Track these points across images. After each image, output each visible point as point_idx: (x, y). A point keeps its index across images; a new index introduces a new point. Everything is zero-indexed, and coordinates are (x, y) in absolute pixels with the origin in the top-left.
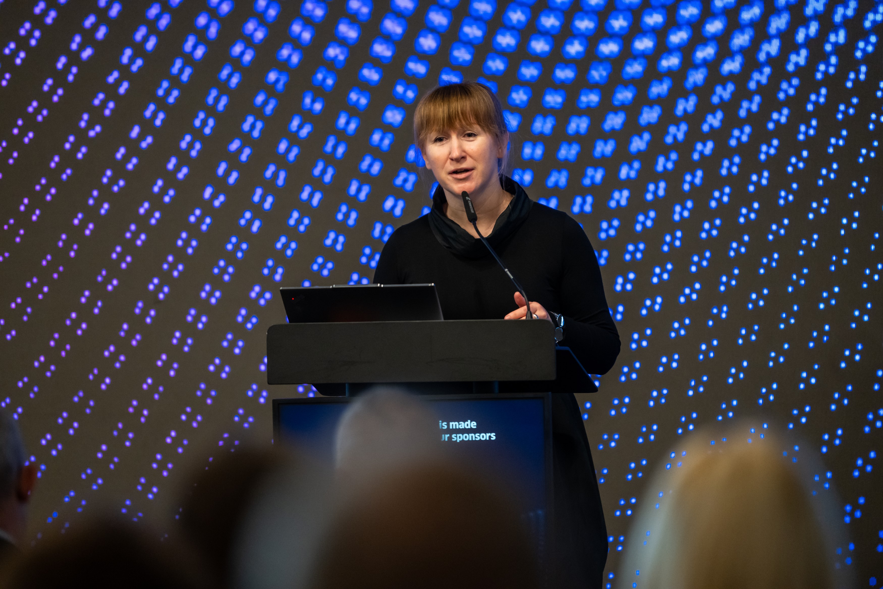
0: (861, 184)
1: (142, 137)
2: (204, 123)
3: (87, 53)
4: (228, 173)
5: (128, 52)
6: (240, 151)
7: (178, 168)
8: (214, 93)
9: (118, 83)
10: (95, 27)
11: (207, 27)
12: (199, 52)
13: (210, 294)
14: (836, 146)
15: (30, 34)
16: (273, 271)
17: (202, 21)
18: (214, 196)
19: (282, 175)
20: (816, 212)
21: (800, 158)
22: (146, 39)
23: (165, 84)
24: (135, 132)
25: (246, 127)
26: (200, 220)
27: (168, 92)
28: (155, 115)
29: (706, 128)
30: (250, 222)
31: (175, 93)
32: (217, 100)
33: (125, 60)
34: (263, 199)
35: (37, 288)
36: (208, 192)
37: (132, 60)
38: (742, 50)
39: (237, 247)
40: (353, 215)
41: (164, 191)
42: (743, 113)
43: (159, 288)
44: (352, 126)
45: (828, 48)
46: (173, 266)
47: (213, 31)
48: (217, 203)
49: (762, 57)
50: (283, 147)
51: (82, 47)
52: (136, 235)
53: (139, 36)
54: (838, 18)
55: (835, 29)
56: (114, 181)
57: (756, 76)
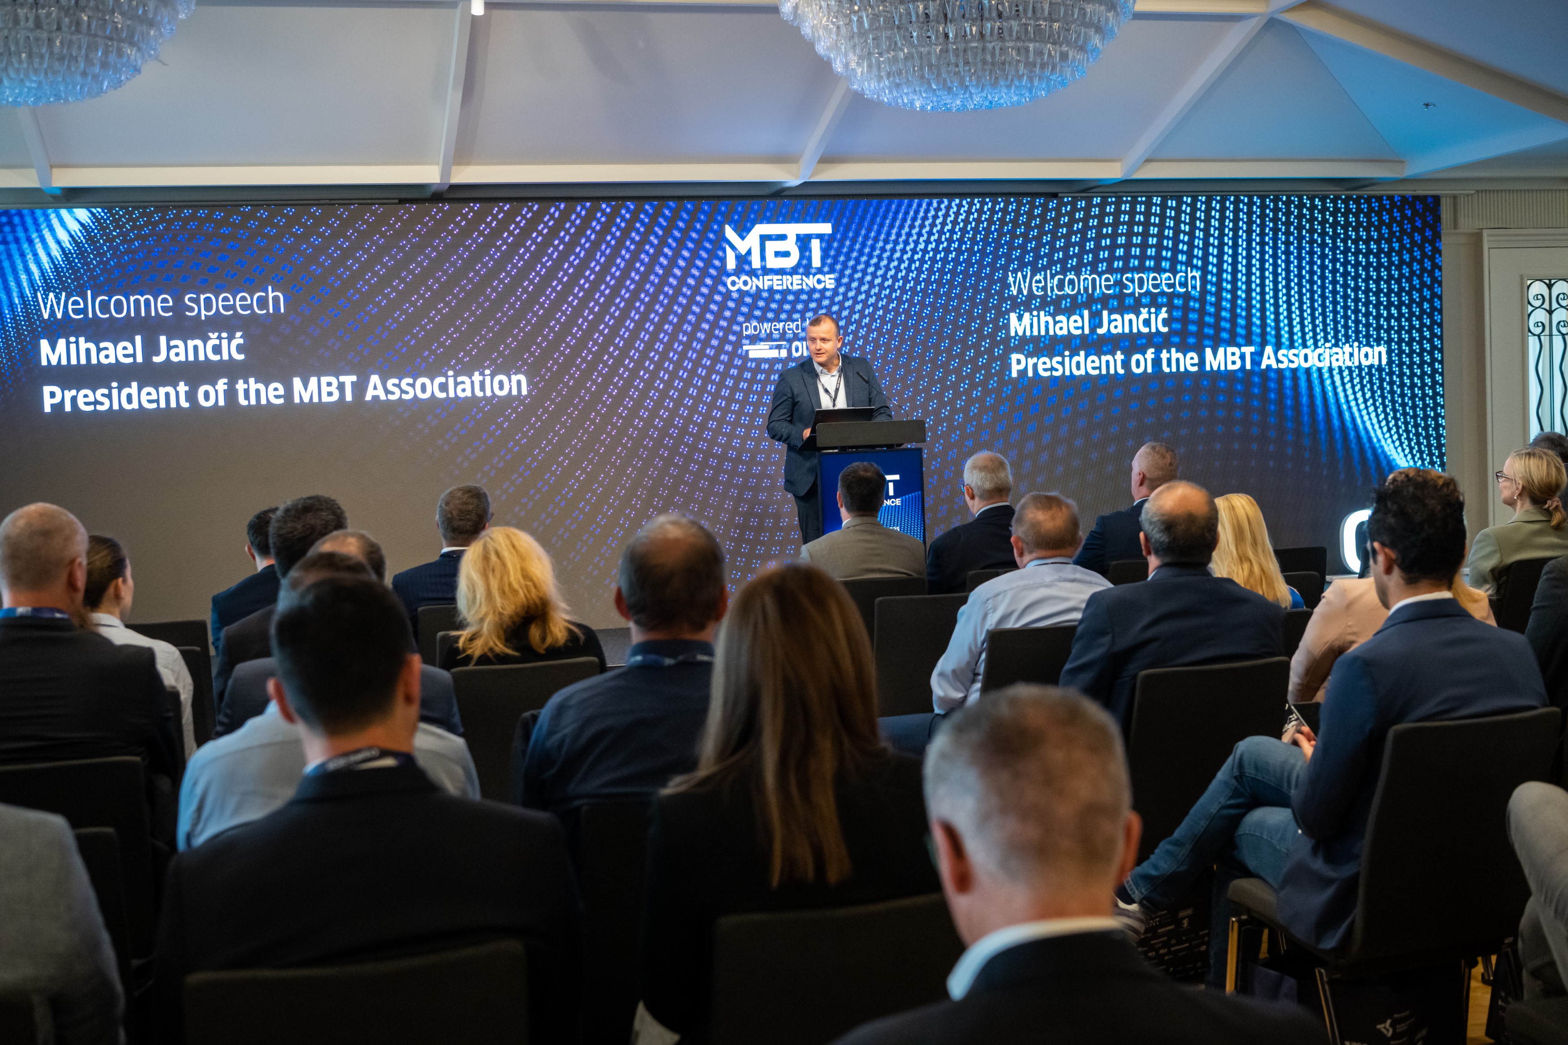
1: (614, 351)
2: (640, 345)
3: (591, 317)
4: (649, 365)
5: (608, 317)
6: (654, 356)
8: (643, 333)
9: (604, 329)
10: (594, 307)
11: (640, 307)
12: (637, 317)
13: (644, 413)
15: (567, 309)
16: (669, 404)
17: (638, 304)
19: (671, 366)
22: (615, 311)
23: (623, 330)
24: (611, 349)
25: (656, 347)
26: (639, 384)
27: (624, 333)
28: (619, 342)
30: (659, 385)
31: (627, 333)
32: (644, 336)
33: (607, 320)
34: (664, 375)
35: (573, 412)
36: (642, 373)
37: (609, 320)
38: (846, 317)
40: (700, 382)
44: (699, 346)
47: (642, 309)
49: (853, 320)
50: (671, 355)
51: (589, 315)
52: (613, 390)
53: (612, 310)
54: (880, 305)
55: (879, 309)
56: (603, 369)
57: (851, 327)
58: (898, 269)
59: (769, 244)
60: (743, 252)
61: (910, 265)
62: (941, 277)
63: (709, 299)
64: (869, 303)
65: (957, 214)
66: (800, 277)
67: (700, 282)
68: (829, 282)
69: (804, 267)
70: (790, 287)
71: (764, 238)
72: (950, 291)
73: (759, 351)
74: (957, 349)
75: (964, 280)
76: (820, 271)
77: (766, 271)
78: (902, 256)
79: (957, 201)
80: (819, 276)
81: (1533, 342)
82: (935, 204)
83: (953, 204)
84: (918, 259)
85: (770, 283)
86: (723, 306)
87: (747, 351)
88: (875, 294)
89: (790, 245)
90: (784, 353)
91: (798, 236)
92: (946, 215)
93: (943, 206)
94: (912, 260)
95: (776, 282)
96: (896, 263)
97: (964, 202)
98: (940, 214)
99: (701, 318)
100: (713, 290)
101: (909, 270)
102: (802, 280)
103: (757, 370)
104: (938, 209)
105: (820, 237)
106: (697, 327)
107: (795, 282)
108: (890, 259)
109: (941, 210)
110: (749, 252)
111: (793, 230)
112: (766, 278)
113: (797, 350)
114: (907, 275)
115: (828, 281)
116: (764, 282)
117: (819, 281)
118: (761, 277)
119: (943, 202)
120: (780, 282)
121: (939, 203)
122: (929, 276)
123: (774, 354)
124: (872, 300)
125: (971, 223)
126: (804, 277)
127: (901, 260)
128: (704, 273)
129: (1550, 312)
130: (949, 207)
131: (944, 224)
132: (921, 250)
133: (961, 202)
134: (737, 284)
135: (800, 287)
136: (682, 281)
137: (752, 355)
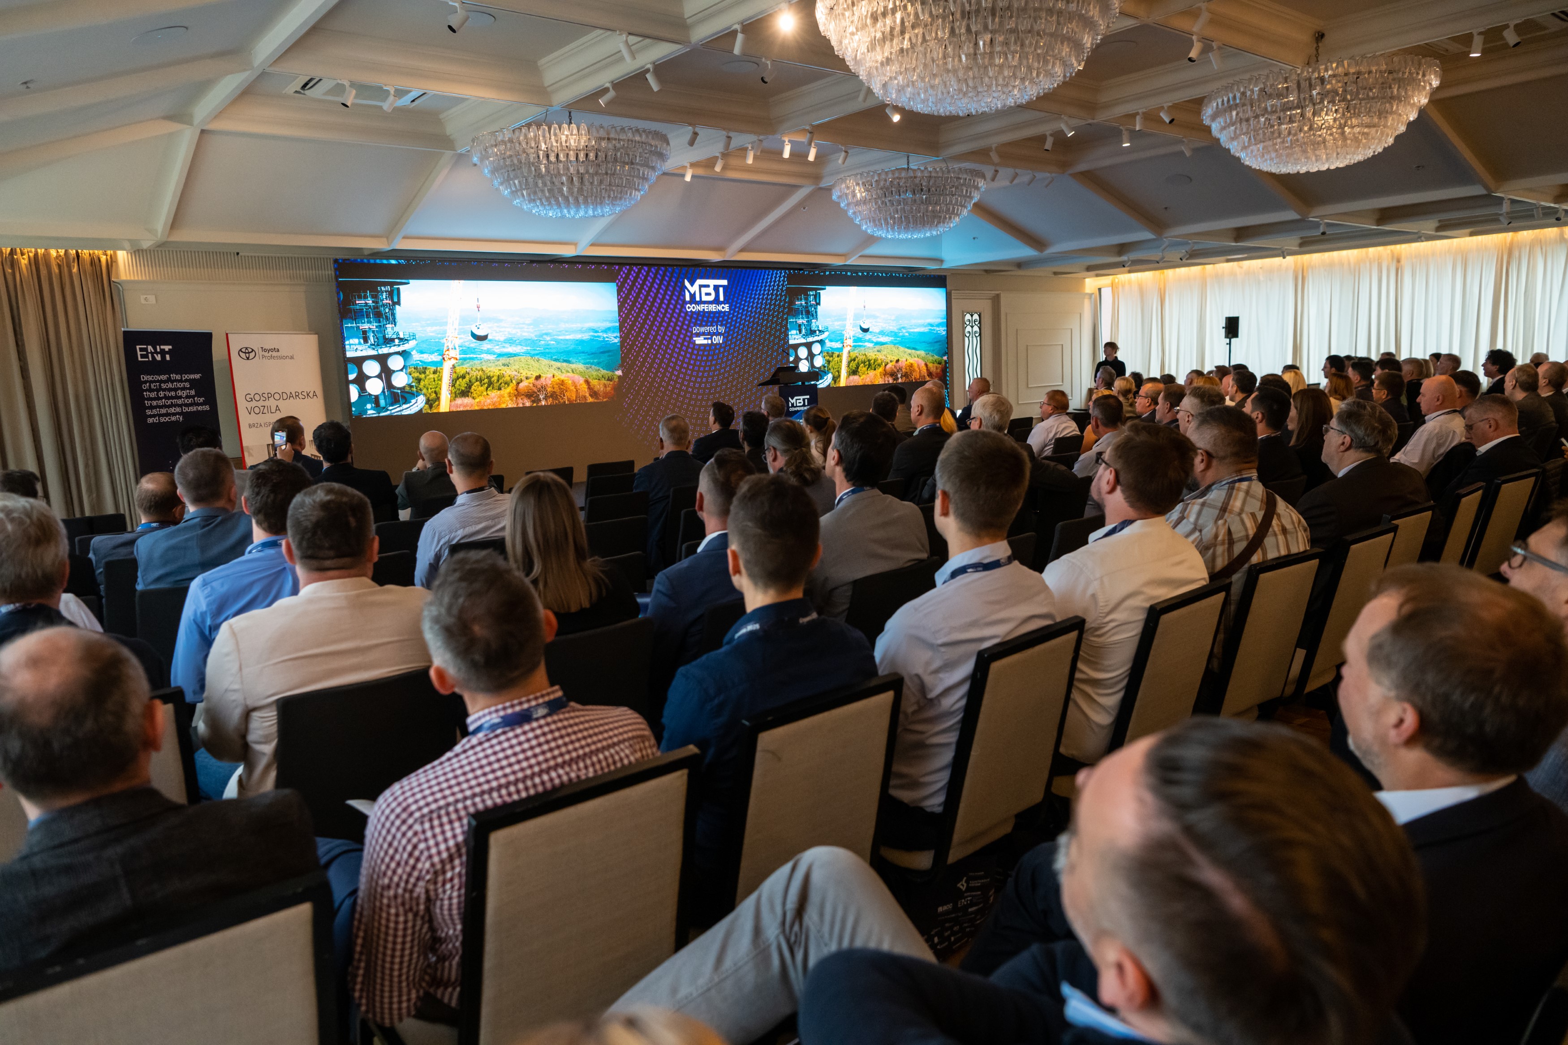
59: (703, 289)
63: (679, 315)
65: (776, 277)
66: (716, 305)
67: (675, 307)
68: (726, 308)
69: (716, 301)
70: (711, 310)
71: (701, 286)
73: (699, 341)
77: (701, 302)
80: (723, 305)
81: (966, 339)
85: (703, 308)
86: (685, 318)
87: (695, 340)
89: (711, 290)
90: (710, 342)
91: (714, 286)
92: (771, 278)
99: (676, 325)
100: (681, 311)
102: (717, 307)
103: (698, 350)
105: (723, 286)
106: (674, 329)
107: (713, 308)
110: (695, 293)
111: (712, 282)
112: (702, 305)
116: (701, 308)
117: (723, 308)
118: (699, 305)
120: (707, 308)
123: (705, 342)
128: (677, 302)
129: (972, 327)
134: (690, 308)
135: (715, 310)
136: (668, 305)
137: (697, 342)
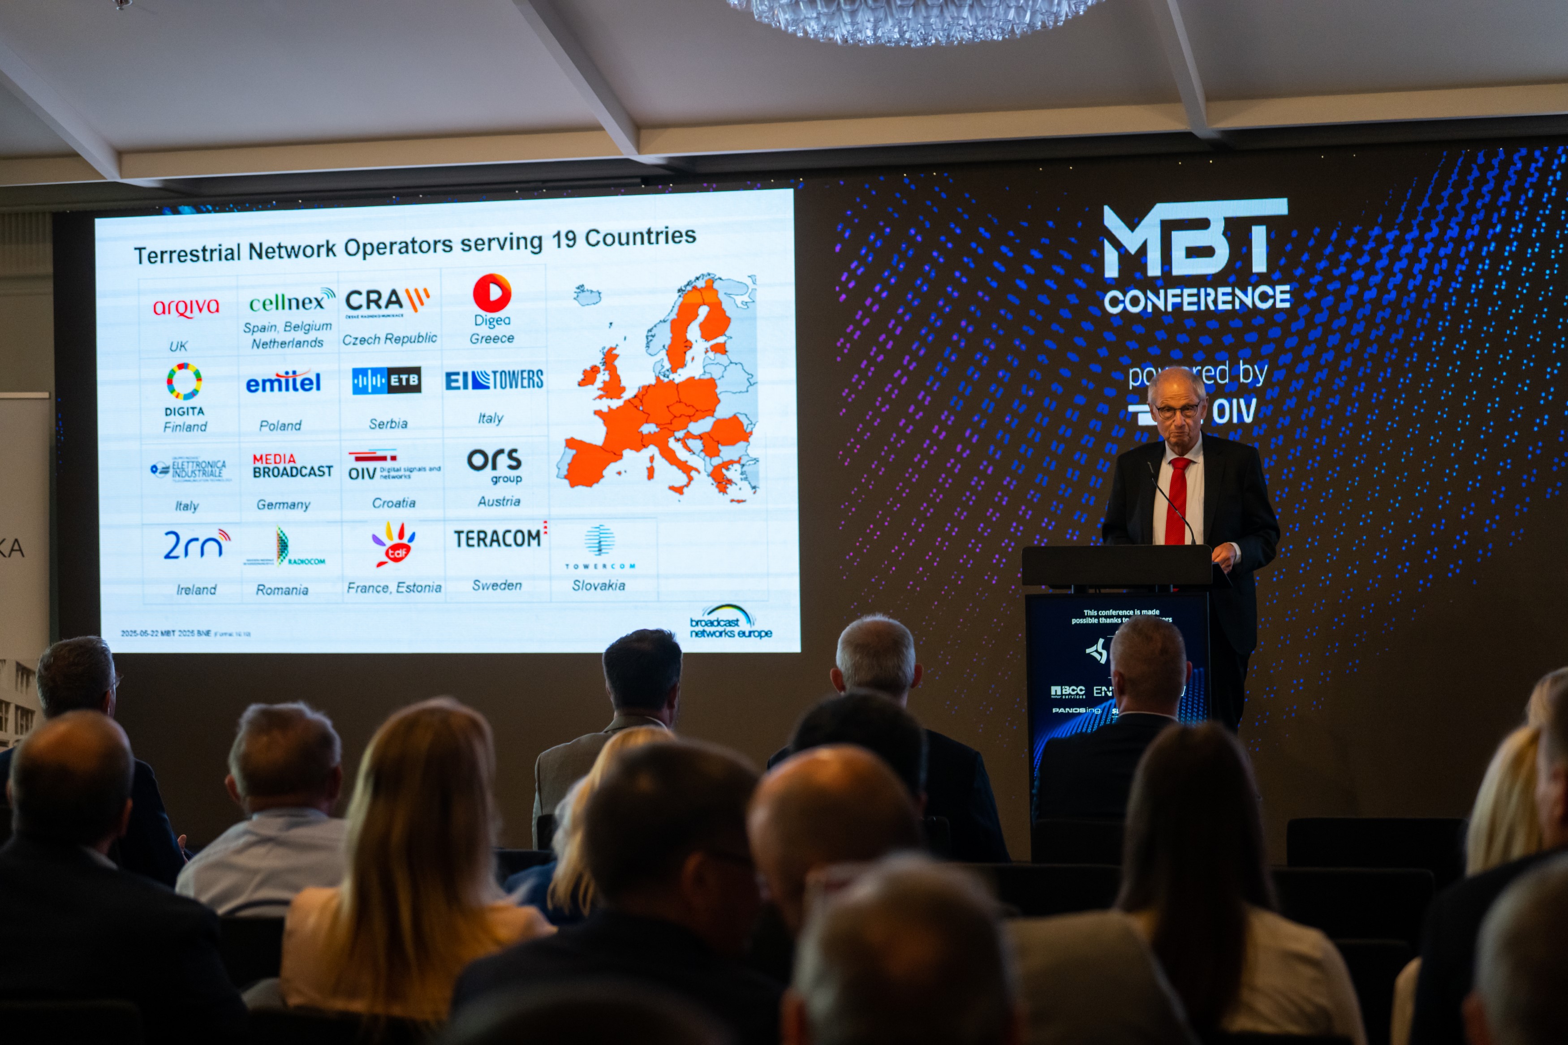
0: (1388, 444)
1: (915, 413)
6: (979, 422)
7: (939, 433)
13: (960, 514)
14: (1371, 420)
16: (1001, 499)
18: (963, 451)
19: (1007, 437)
20: (1358, 463)
21: (1347, 428)
24: (911, 409)
26: (954, 466)
28: (924, 399)
29: (1285, 408)
30: (986, 468)
31: (938, 384)
33: (905, 363)
34: (995, 452)
36: (959, 448)
37: (910, 363)
38: (1309, 358)
39: (978, 483)
41: (930, 447)
42: (1310, 399)
43: (927, 510)
44: (1053, 406)
45: (1366, 356)
46: (936, 495)
48: (965, 455)
49: (1323, 362)
50: (1008, 419)
51: (877, 355)
52: (912, 475)
57: (1319, 374)
58: (1408, 274)
60: (1133, 249)
61: (1430, 267)
62: (1489, 286)
64: (1353, 333)
66: (1229, 290)
69: (1238, 274)
70: (1212, 307)
72: (1505, 310)
74: (1517, 413)
75: (1533, 292)
76: (1263, 279)
78: (1416, 250)
79: (1524, 151)
80: (1264, 288)
82: (1481, 160)
83: (1516, 157)
84: (1446, 256)
85: (1178, 300)
87: (1136, 414)
88: (1365, 317)
89: (1214, 236)
91: (1229, 221)
93: (1495, 162)
94: (1434, 258)
95: (1187, 299)
96: (1404, 263)
97: (1537, 154)
98: (1490, 175)
101: (1428, 274)
102: (1233, 294)
104: (1486, 167)
105: (1269, 221)
107: (1221, 299)
108: (1394, 256)
109: (1492, 168)
110: (1143, 249)
111: (1220, 210)
112: (1171, 292)
113: (1221, 414)
114: (1425, 283)
115: (1279, 296)
117: (1264, 297)
118: (1162, 292)
119: (1496, 155)
120: (1195, 299)
121: (1489, 157)
122: (1466, 285)
124: (1358, 328)
125: (1549, 191)
126: (1238, 292)
127: (1413, 258)
130: (1507, 163)
131: (1497, 192)
132: (1452, 239)
133: (1531, 154)
135: (1229, 307)
137: (1142, 420)
